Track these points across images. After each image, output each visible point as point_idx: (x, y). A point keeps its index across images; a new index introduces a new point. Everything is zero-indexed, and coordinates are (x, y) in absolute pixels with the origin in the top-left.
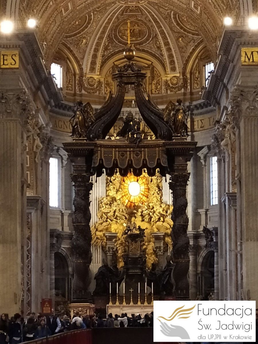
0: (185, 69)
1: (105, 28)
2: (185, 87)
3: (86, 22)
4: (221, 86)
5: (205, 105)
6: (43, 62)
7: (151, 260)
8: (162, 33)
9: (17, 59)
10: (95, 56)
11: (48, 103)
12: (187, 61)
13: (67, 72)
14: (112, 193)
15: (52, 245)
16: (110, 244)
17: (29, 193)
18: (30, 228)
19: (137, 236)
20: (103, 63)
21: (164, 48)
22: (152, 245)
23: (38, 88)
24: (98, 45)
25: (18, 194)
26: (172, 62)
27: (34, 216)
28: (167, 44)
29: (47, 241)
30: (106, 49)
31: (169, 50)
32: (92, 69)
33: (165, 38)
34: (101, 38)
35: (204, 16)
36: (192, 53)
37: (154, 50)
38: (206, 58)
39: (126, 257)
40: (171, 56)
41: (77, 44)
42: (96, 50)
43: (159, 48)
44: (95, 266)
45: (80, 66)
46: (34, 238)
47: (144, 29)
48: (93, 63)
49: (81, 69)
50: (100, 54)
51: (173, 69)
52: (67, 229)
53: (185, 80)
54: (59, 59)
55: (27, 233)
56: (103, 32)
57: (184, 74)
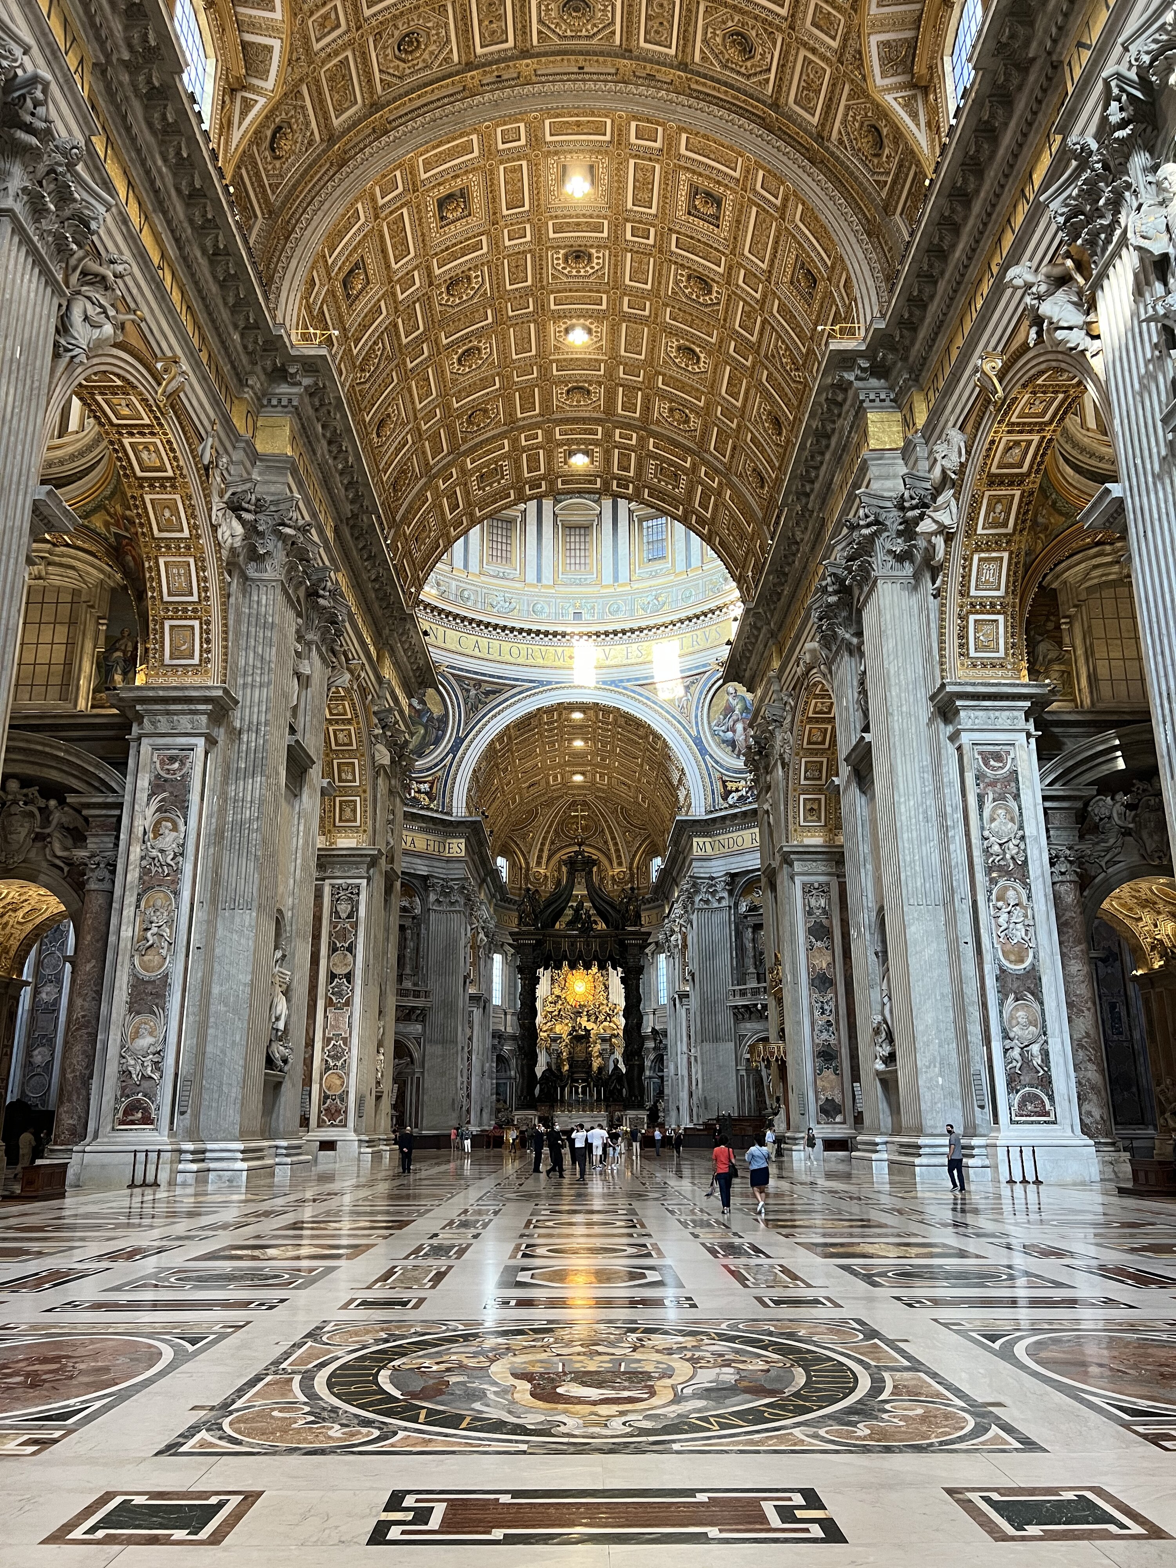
0: (632, 863)
1: (552, 822)
2: (632, 882)
3: (532, 814)
4: (669, 880)
5: (653, 900)
6: (489, 853)
7: (596, 1064)
8: (609, 827)
9: (463, 847)
10: (541, 850)
11: (493, 896)
12: (634, 856)
13: (513, 866)
14: (557, 992)
15: (494, 1047)
16: (554, 1046)
17: (472, 990)
18: (471, 1028)
19: (582, 1037)
20: (549, 858)
21: (611, 843)
22: (598, 1046)
23: (484, 881)
24: (545, 838)
25: (461, 990)
26: (619, 857)
27: (477, 1013)
28: (614, 838)
29: (489, 1041)
30: (552, 843)
31: (616, 844)
32: (539, 863)
33: (612, 833)
34: (548, 832)
35: (652, 810)
36: (639, 848)
37: (601, 845)
38: (654, 852)
39: (571, 1060)
40: (617, 851)
41: (524, 838)
42: (543, 844)
43: (606, 842)
44: (540, 1070)
45: (525, 859)
46: (475, 1040)
47: (591, 824)
48: (540, 857)
49: (527, 863)
50: (546, 847)
51: (620, 864)
52: (509, 1030)
53: (632, 875)
54: (505, 852)
55: (468, 1031)
56: (550, 826)
57: (631, 869)
